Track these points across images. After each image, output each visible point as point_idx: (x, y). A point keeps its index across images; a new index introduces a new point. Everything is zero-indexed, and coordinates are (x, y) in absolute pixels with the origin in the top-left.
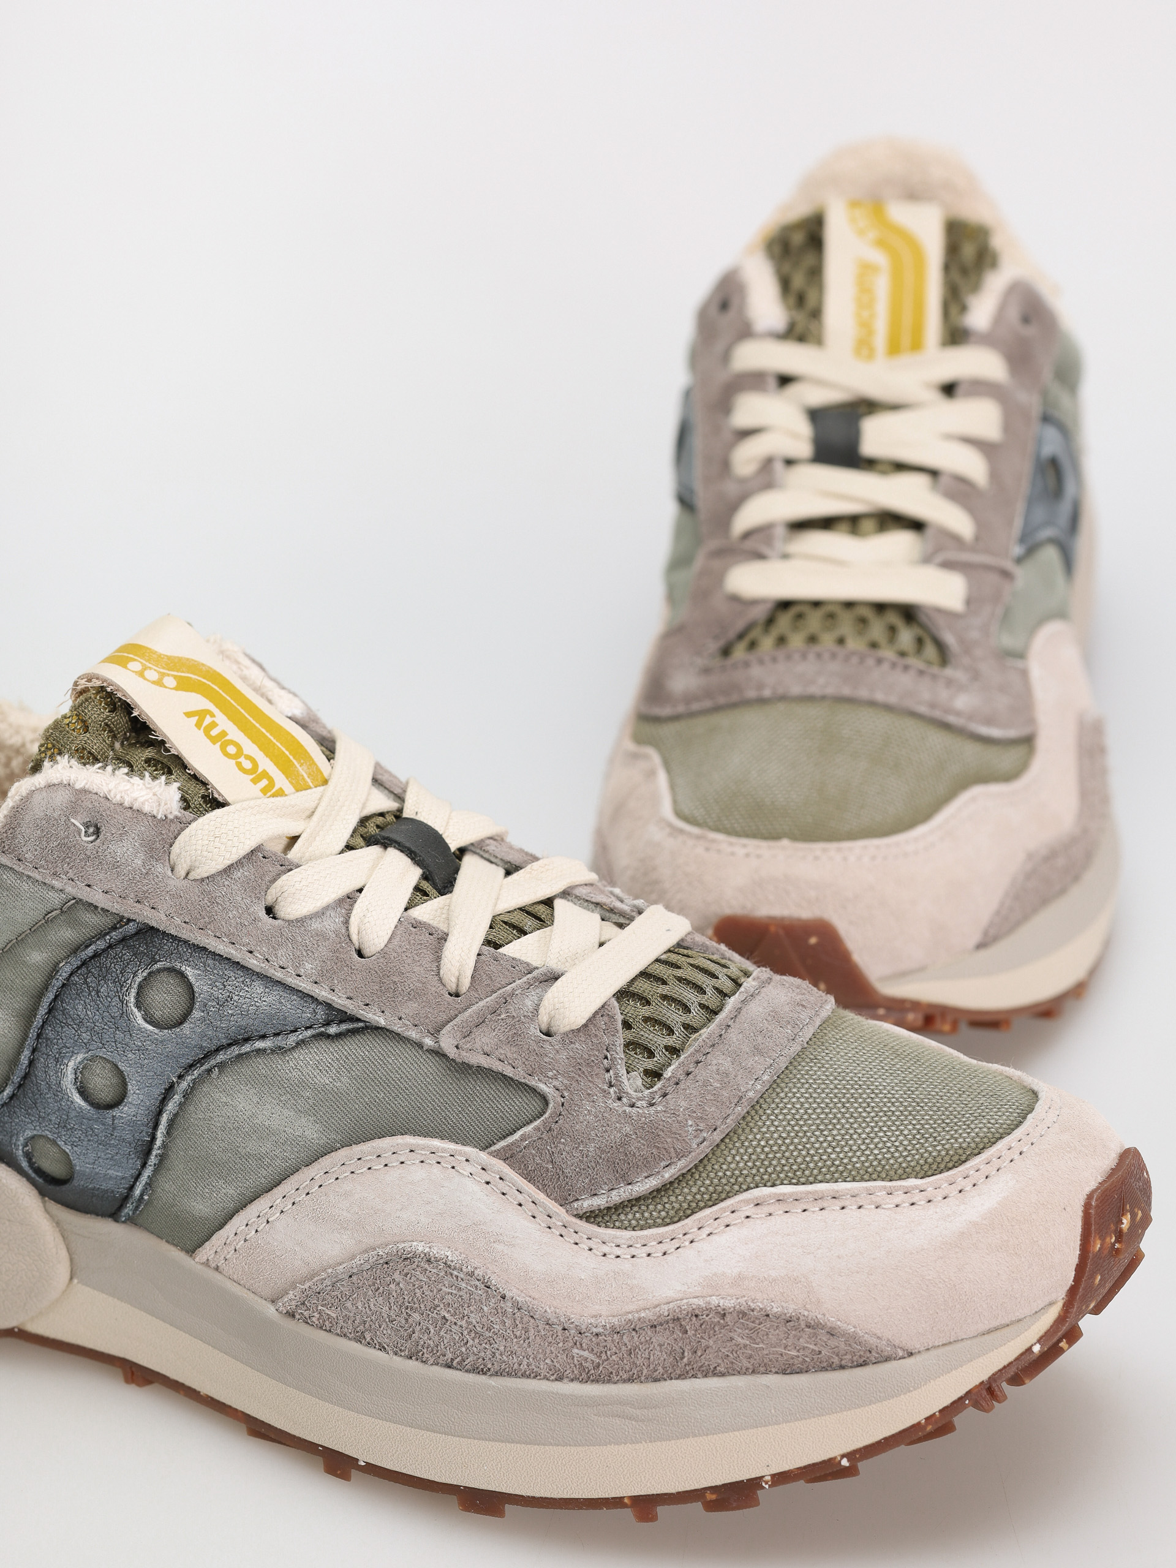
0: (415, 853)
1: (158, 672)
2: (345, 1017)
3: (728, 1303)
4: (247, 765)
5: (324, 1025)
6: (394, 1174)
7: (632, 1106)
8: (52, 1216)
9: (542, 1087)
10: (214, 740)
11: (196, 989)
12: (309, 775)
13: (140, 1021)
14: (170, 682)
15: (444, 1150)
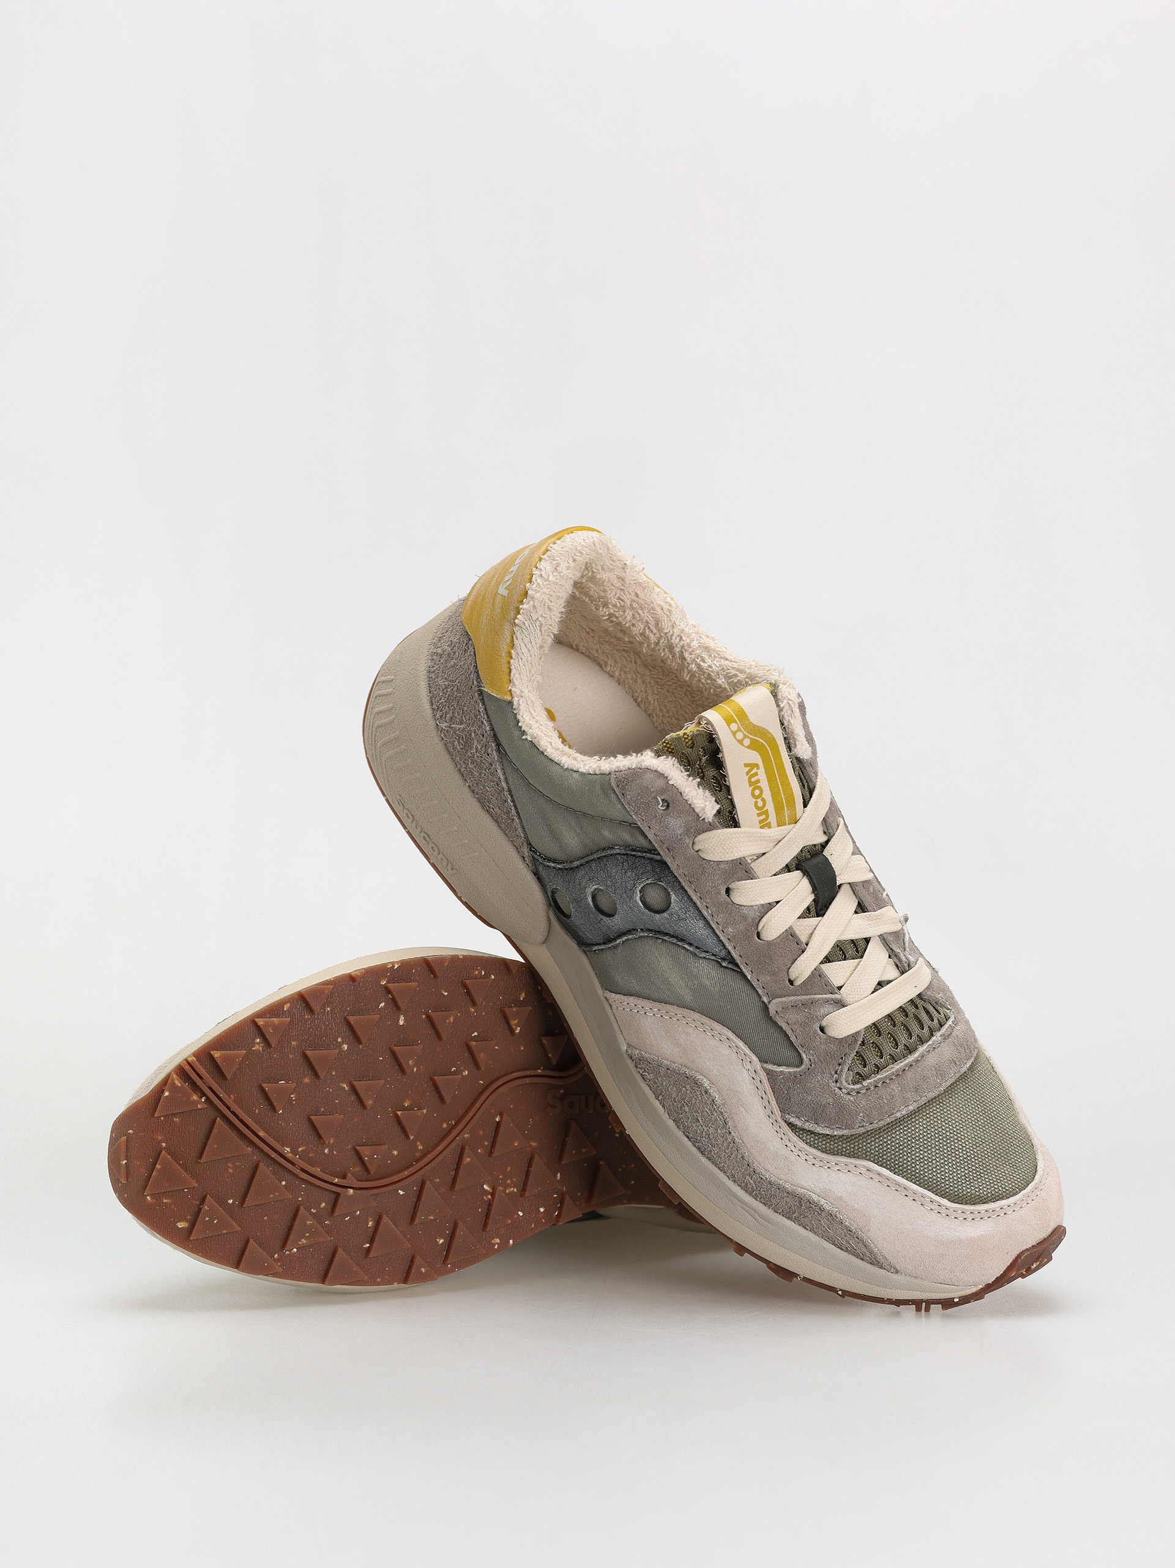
0: (816, 888)
1: (744, 734)
2: (733, 961)
3: (827, 1207)
4: (760, 804)
5: (721, 959)
6: (714, 1043)
7: (840, 1089)
8: (549, 921)
9: (804, 1056)
10: (751, 783)
11: (671, 905)
12: (789, 816)
13: (638, 898)
14: (747, 742)
15: (742, 1050)
